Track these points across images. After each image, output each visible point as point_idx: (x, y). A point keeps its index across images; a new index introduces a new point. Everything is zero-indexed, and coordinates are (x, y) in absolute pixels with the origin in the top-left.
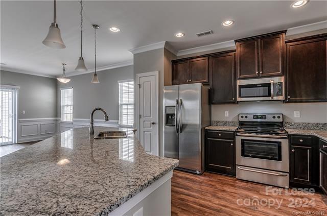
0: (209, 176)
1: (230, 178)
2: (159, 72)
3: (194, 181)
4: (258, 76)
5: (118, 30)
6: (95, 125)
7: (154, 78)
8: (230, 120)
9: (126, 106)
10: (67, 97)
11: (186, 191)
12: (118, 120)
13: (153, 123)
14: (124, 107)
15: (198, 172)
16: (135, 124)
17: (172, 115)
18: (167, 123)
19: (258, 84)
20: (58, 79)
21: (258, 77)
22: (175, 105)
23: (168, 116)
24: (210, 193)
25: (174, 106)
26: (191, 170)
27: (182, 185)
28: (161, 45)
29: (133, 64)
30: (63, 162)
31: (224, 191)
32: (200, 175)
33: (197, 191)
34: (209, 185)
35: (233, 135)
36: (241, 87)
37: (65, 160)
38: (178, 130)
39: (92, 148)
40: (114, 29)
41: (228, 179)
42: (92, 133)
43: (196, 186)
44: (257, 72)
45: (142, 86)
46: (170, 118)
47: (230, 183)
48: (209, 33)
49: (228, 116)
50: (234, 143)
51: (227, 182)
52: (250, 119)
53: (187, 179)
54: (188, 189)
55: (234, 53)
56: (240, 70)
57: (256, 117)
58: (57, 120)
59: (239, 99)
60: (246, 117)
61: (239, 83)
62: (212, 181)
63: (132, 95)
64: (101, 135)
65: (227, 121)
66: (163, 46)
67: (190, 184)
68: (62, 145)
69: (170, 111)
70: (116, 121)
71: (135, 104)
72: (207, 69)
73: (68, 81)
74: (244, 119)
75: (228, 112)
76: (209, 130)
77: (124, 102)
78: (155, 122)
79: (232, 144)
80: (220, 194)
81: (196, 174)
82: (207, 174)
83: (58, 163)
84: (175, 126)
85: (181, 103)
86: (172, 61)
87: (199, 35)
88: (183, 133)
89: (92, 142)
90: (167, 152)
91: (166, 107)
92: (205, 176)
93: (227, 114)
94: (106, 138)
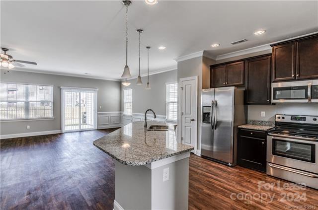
0: (240, 169)
1: (260, 173)
2: (198, 77)
3: (224, 171)
4: (294, 78)
5: (165, 48)
6: (148, 118)
7: (194, 82)
8: (267, 120)
9: (172, 104)
10: (128, 95)
11: (215, 177)
12: (166, 115)
13: (193, 120)
14: (171, 105)
15: (230, 164)
16: (178, 120)
17: (208, 114)
18: (204, 120)
19: (295, 87)
20: (123, 83)
21: (294, 80)
22: (211, 105)
23: (204, 114)
24: (236, 182)
25: (210, 107)
26: (224, 162)
27: (213, 172)
28: (200, 54)
29: (177, 68)
30: (126, 145)
31: (249, 182)
32: (232, 167)
33: (224, 178)
34: (237, 175)
35: (264, 134)
36: (276, 89)
37: (127, 144)
38: (213, 127)
39: (145, 136)
40: (162, 48)
41: (258, 174)
42: (146, 126)
43: (224, 175)
44: (293, 75)
45: (184, 89)
46: (206, 117)
47: (259, 177)
48: (243, 41)
49: (264, 116)
50: (266, 141)
51: (255, 176)
52: (288, 119)
53: (218, 168)
54: (217, 176)
55: (270, 56)
56: (275, 73)
57: (294, 118)
58: (121, 114)
59: (273, 101)
60: (283, 118)
61: (274, 85)
62: (241, 173)
63: (176, 95)
64: (151, 127)
65: (264, 120)
66: (201, 55)
67: (220, 173)
68: (124, 133)
69: (206, 110)
70: (164, 116)
71: (178, 102)
72: (242, 72)
73: (129, 84)
74: (280, 120)
75: (264, 112)
76: (241, 128)
77: (170, 100)
78: (194, 119)
79: (263, 143)
80: (245, 184)
81: (229, 166)
82: (238, 167)
83: (122, 146)
84: (210, 123)
85: (216, 104)
86: (211, 66)
87: (234, 44)
88: (217, 129)
89: (145, 132)
90: (204, 145)
91: (203, 107)
92: (236, 168)
93: (263, 113)
94: (155, 130)
